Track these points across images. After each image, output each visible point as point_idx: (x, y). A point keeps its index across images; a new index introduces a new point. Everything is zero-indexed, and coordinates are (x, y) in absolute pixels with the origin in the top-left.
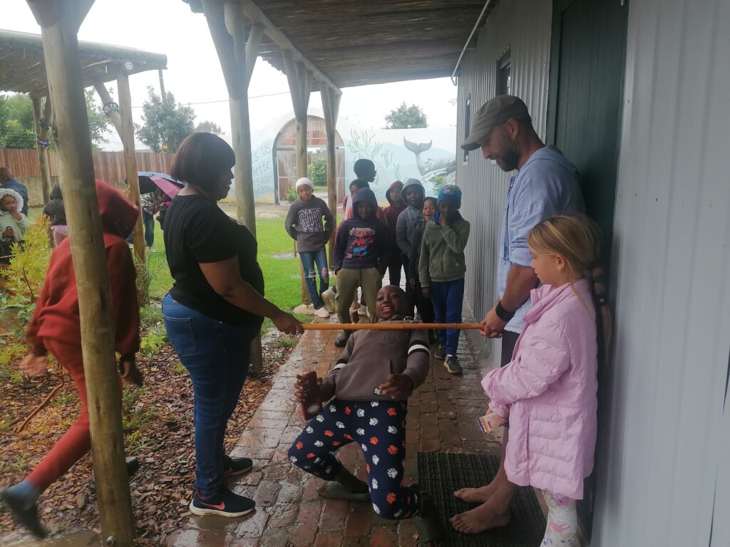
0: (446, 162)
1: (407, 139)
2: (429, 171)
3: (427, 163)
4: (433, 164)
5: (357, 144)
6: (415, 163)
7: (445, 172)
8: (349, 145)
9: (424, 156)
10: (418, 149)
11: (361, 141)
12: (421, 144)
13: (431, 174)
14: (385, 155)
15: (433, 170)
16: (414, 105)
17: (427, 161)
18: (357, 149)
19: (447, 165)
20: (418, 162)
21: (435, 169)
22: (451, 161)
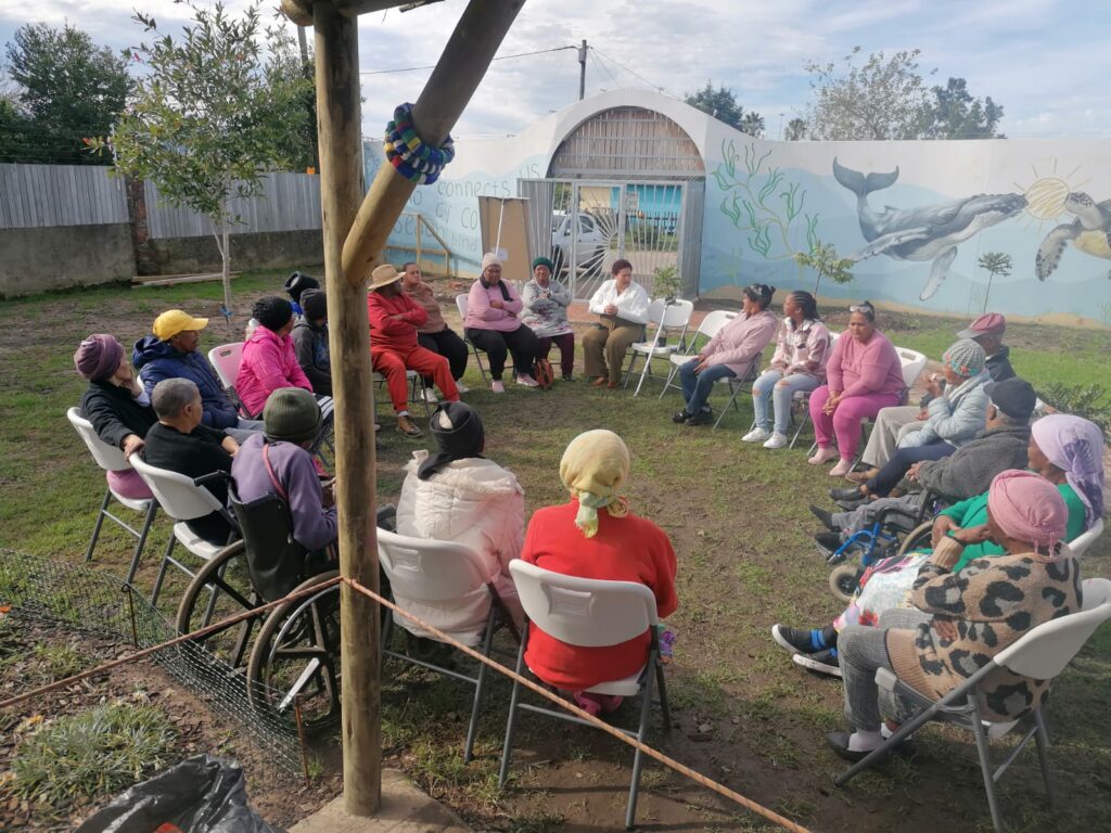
0: (929, 214)
1: (843, 163)
2: (886, 231)
3: (883, 215)
4: (897, 217)
5: (732, 171)
6: (856, 214)
7: (924, 236)
8: (716, 174)
9: (877, 201)
10: (864, 186)
11: (740, 166)
12: (872, 175)
13: (889, 240)
14: (789, 196)
15: (895, 231)
16: (722, 90)
17: (883, 211)
18: (730, 181)
19: (931, 221)
20: (861, 213)
21: (898, 229)
22: (941, 214)
